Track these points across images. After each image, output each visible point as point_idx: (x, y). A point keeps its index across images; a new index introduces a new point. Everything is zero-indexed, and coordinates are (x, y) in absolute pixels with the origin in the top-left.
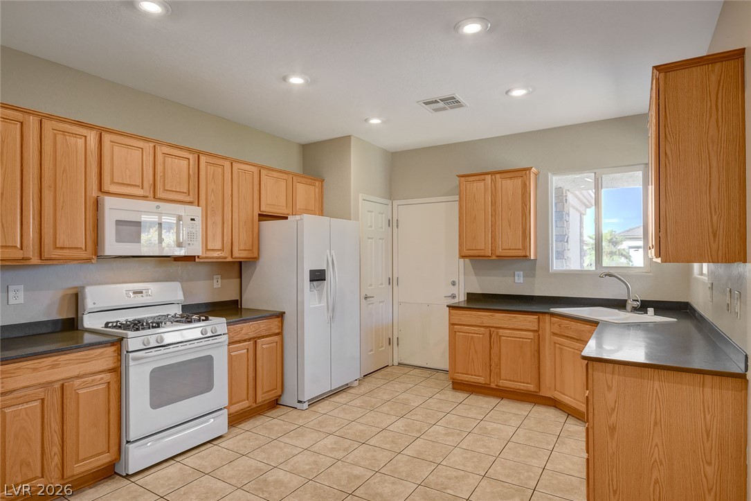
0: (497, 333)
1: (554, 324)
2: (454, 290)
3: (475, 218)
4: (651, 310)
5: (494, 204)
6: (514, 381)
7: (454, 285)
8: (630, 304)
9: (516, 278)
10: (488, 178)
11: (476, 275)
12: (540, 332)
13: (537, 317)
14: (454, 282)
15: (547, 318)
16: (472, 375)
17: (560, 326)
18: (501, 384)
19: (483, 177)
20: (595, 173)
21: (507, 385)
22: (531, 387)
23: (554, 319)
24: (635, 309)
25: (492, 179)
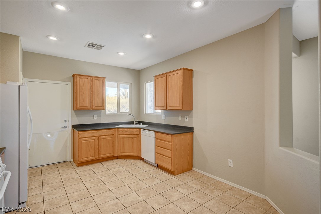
0: (100, 138)
1: (120, 131)
2: (66, 124)
3: (84, 93)
4: (141, 123)
5: (92, 88)
6: (106, 154)
7: (65, 122)
8: (135, 123)
9: (94, 117)
10: (90, 78)
11: (77, 117)
12: (114, 135)
13: (113, 130)
14: (66, 120)
15: (116, 129)
16: (89, 157)
17: (123, 131)
18: (101, 157)
19: (87, 77)
20: (118, 83)
21: (104, 157)
22: (112, 154)
23: (119, 130)
24: (136, 124)
25: (91, 79)
